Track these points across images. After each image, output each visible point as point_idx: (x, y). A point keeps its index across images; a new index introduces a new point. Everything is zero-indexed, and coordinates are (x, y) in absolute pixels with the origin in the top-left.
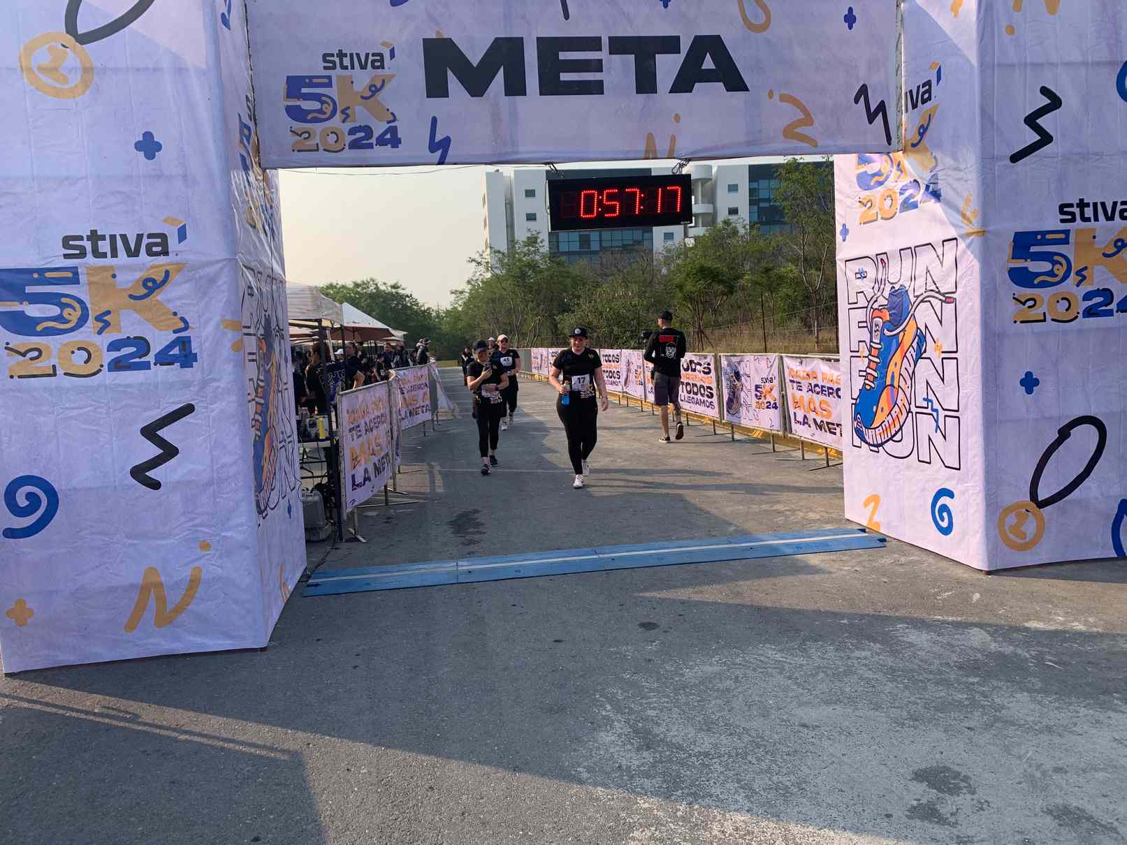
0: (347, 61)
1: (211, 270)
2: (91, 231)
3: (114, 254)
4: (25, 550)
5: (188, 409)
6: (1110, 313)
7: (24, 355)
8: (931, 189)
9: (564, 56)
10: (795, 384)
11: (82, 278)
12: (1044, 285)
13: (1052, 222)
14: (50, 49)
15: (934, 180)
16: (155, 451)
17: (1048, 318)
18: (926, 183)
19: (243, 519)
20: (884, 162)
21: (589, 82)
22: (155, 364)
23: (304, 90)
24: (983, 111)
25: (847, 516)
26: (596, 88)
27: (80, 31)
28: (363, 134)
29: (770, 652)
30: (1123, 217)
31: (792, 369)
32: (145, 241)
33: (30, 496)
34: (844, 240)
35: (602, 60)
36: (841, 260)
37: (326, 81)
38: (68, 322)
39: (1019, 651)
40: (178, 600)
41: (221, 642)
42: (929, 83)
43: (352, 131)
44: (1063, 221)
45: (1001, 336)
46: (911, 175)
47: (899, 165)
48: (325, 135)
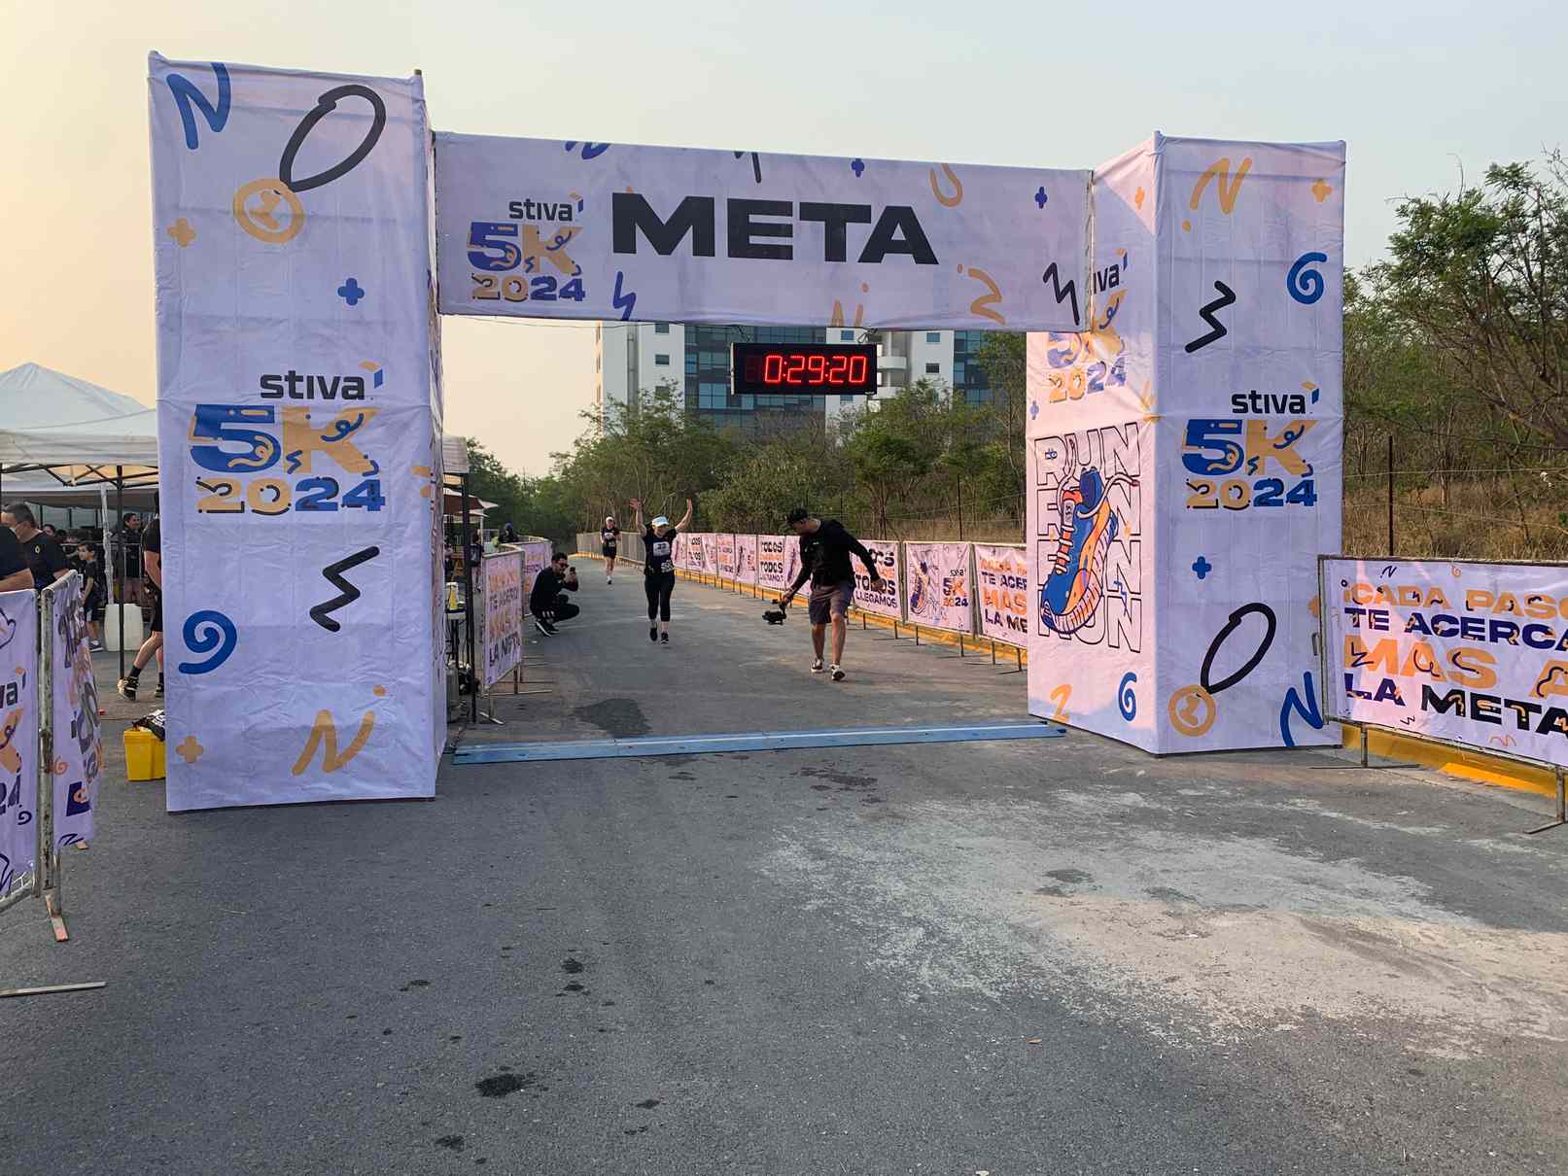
0: (534, 211)
1: (405, 416)
2: (290, 372)
3: (311, 395)
4: (198, 686)
5: (373, 552)
6: (1280, 503)
7: (214, 490)
8: (1116, 372)
9: (753, 218)
10: (988, 577)
11: (278, 418)
12: (1217, 472)
13: (1225, 412)
14: (262, 195)
15: (1120, 364)
16: (335, 592)
17: (1221, 505)
18: (1113, 365)
19: (421, 665)
20: (1074, 343)
21: (778, 247)
22: (343, 506)
23: (488, 238)
24: (1160, 301)
25: (1031, 711)
26: (785, 253)
27: (293, 180)
28: (546, 285)
29: (936, 806)
30: (1292, 411)
31: (984, 560)
32: (342, 384)
33: (209, 631)
34: (1034, 418)
35: (791, 226)
36: (1031, 439)
37: (512, 229)
38: (260, 459)
39: (1164, 807)
40: (348, 744)
41: (387, 789)
42: (1116, 267)
43: (535, 282)
44: (1235, 411)
45: (1174, 521)
46: (1098, 356)
47: (1087, 345)
48: (507, 284)
